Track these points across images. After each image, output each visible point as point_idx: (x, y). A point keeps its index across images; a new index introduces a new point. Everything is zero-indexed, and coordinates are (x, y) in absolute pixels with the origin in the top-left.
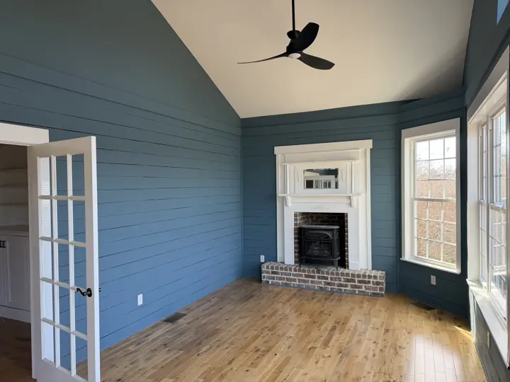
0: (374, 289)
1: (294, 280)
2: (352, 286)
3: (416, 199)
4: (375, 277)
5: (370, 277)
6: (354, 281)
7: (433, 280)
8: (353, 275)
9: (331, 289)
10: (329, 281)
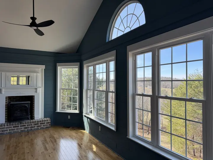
0: (47, 125)
1: (7, 130)
2: (37, 126)
3: (62, 89)
4: (47, 120)
5: (45, 121)
6: (38, 124)
7: (69, 117)
8: (38, 122)
9: (27, 130)
10: (26, 126)
